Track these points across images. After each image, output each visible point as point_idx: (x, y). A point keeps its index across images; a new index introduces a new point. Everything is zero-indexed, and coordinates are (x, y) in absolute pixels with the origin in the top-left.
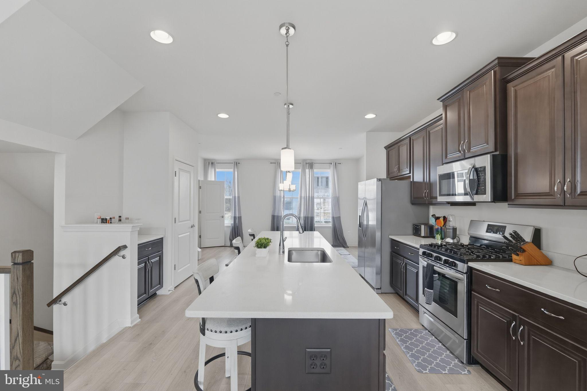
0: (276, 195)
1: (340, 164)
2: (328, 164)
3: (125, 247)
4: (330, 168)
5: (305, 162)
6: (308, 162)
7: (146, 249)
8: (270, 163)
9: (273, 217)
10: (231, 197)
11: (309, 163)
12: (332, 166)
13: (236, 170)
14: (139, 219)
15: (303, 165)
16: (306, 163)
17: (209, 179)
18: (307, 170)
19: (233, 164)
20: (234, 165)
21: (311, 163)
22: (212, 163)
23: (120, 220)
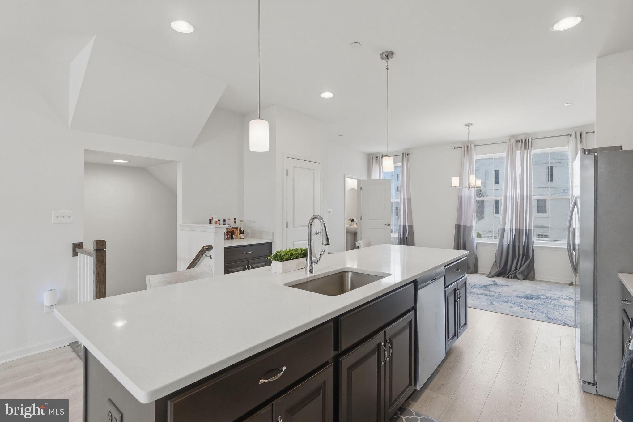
0: (463, 195)
1: (593, 132)
2: (566, 136)
3: (210, 248)
4: (568, 143)
5: (514, 140)
6: (519, 139)
7: (245, 253)
8: (454, 148)
9: (458, 228)
10: (399, 200)
11: (522, 140)
12: (572, 140)
13: (405, 163)
14: (254, 222)
15: (510, 145)
16: (517, 141)
17: (373, 178)
18: (518, 153)
19: (401, 156)
20: (403, 157)
21: (525, 140)
22: (377, 158)
23: (235, 222)
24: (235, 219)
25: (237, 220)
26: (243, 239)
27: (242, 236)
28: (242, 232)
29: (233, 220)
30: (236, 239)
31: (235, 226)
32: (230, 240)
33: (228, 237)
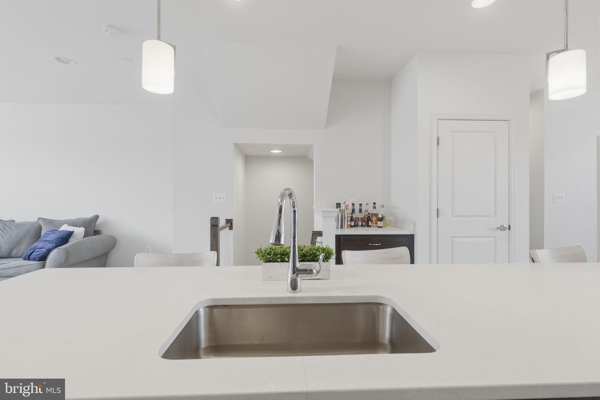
23: (375, 208)
24: (374, 203)
25: (376, 205)
26: (381, 227)
27: (380, 224)
28: (381, 219)
29: (372, 205)
30: (372, 227)
31: (374, 211)
32: (367, 227)
33: (364, 224)
